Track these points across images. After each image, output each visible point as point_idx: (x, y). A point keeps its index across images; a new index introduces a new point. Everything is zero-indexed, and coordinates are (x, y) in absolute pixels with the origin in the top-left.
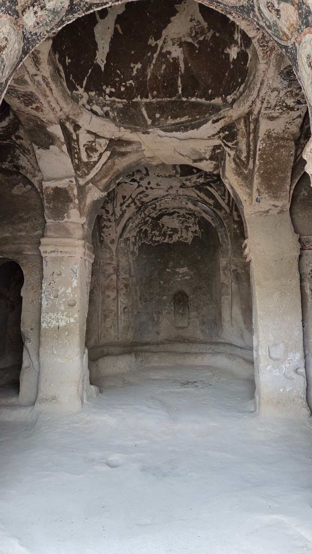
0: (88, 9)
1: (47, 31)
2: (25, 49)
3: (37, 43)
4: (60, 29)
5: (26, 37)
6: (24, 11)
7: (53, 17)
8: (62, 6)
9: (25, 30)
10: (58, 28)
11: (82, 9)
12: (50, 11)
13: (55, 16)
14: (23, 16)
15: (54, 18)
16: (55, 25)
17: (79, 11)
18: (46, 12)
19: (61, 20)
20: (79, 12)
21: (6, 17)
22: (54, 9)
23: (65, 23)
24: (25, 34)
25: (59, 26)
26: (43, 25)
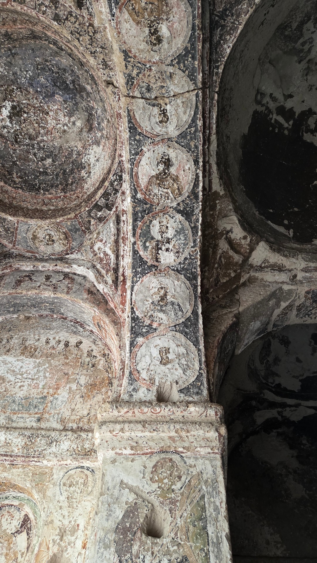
0: (196, 197)
1: (192, 247)
2: (189, 277)
3: (196, 262)
4: (200, 233)
5: (179, 269)
6: (157, 260)
7: (183, 235)
8: (179, 223)
9: (173, 266)
10: (198, 235)
11: (194, 203)
12: (175, 235)
13: (184, 233)
14: (160, 262)
15: (185, 235)
16: (193, 236)
17: (193, 207)
18: (174, 239)
19: (192, 228)
20: (195, 208)
21: (147, 277)
22: (176, 231)
23: (198, 226)
24: (175, 269)
25: (197, 233)
26: (183, 248)
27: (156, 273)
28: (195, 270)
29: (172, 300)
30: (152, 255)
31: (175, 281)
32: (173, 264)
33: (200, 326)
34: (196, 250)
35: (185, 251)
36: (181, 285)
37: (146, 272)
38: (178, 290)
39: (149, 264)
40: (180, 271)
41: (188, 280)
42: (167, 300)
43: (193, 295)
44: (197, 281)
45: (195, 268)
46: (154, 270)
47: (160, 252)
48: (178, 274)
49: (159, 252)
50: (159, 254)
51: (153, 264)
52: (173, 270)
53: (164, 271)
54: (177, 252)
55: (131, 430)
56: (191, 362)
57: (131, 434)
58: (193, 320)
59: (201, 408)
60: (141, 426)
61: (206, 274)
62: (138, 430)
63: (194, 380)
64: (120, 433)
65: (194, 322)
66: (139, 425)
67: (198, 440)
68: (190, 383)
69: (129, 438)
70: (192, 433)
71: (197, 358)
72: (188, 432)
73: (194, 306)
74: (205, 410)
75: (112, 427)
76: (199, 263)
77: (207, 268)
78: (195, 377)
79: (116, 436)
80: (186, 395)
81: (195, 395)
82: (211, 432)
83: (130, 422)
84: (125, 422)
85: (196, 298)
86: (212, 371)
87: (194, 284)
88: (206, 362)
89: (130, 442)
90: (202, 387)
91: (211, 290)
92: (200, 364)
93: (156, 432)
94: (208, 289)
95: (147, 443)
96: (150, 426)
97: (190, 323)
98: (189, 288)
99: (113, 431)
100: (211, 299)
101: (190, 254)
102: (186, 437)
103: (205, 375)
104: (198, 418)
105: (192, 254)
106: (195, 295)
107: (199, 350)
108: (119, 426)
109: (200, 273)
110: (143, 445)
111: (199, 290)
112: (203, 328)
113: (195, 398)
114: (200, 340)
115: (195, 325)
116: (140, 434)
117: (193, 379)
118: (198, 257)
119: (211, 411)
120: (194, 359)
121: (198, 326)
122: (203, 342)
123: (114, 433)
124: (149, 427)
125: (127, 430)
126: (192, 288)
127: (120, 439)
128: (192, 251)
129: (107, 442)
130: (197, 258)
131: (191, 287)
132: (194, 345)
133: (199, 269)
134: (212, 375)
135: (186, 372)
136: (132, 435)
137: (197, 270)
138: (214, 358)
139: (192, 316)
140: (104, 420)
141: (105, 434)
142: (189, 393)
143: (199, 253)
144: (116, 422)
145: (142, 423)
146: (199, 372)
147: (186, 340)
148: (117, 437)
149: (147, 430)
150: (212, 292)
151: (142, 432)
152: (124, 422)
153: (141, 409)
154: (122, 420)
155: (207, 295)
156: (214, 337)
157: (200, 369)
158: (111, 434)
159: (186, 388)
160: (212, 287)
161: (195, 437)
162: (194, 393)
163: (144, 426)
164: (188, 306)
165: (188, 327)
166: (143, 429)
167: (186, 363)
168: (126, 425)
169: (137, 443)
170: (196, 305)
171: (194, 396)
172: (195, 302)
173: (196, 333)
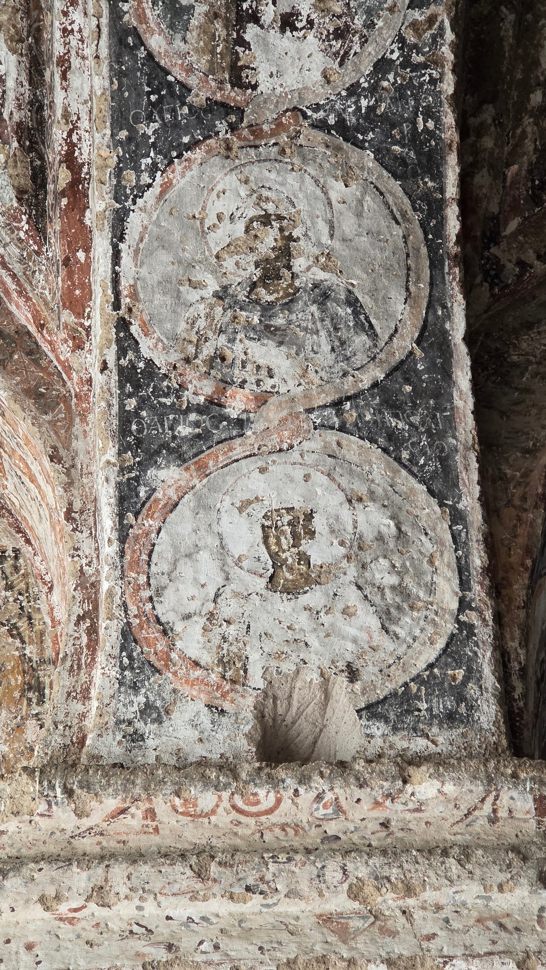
27: (236, 143)
28: (431, 124)
29: (321, 275)
30: (213, 52)
31: (331, 182)
32: (321, 94)
33: (458, 402)
34: (431, 20)
35: (380, 23)
36: (360, 202)
37: (186, 140)
38: (348, 225)
39: (198, 97)
40: (358, 128)
41: (396, 176)
42: (294, 276)
43: (424, 250)
44: (439, 177)
45: (429, 114)
46: (221, 126)
47: (251, 32)
48: (346, 146)
49: (247, 37)
50: (246, 45)
51: (218, 97)
52: (321, 125)
53: (274, 133)
54: (340, 34)
55: (144, 891)
56: (419, 574)
57: (139, 908)
58: (427, 370)
59: (468, 785)
60: (189, 873)
61: (488, 142)
62: (176, 888)
63: (432, 659)
64: (92, 906)
65: (431, 381)
66: (179, 867)
67: (455, 925)
68: (414, 672)
69: (136, 928)
70: (429, 896)
71: (449, 556)
72: (409, 890)
73: (430, 306)
74: (488, 793)
75: (53, 881)
76: (448, 86)
77: (488, 114)
78: (441, 644)
79: (71, 921)
80: (395, 729)
81: (440, 726)
82: (518, 892)
83: (136, 857)
84: (113, 856)
85: (436, 264)
86: (522, 614)
87: (427, 197)
88: (490, 570)
89: (139, 945)
90: (472, 689)
91: (513, 225)
92: (464, 584)
93: (257, 899)
94: (495, 218)
95: (216, 947)
96: (228, 871)
97: (408, 388)
98: (404, 214)
99: (58, 898)
100: (511, 269)
101: (401, 39)
102: (398, 913)
103: (485, 633)
104: (456, 829)
105: (411, 39)
106: (433, 248)
107: (457, 517)
108: (84, 875)
109: (456, 138)
110: (199, 958)
111: (453, 226)
112: (477, 413)
113: (440, 740)
114: (460, 467)
115: (437, 395)
116: (182, 909)
117: (431, 654)
118: (447, 53)
119: (515, 794)
120: (431, 562)
121: (450, 399)
122: (475, 477)
123: (63, 909)
124: (228, 876)
125: (124, 890)
126: (416, 217)
127: (93, 935)
128: (414, 25)
129: (29, 947)
130: (438, 62)
131: (410, 212)
132: (431, 492)
133: (449, 118)
134: (517, 633)
135: (396, 621)
136: (146, 913)
137: (438, 121)
138: (528, 551)
139: (418, 353)
140: (14, 852)
141: (21, 915)
142: (409, 719)
143: (450, 36)
144: (69, 861)
145: (193, 860)
146: (458, 621)
147: (395, 472)
148: (79, 926)
149: (216, 889)
150: (515, 234)
151: (194, 898)
152: (105, 858)
153: (185, 795)
154: (97, 849)
155: (494, 250)
156: (527, 451)
157: (464, 605)
158: (47, 915)
159: (394, 694)
160: (515, 209)
161: (443, 915)
162: (433, 717)
163: (200, 874)
164: (400, 307)
165: (399, 407)
166: (198, 886)
167: (394, 580)
168: (119, 872)
169: (170, 947)
170: (436, 301)
171: (435, 730)
172: (432, 284)
173: (442, 435)
